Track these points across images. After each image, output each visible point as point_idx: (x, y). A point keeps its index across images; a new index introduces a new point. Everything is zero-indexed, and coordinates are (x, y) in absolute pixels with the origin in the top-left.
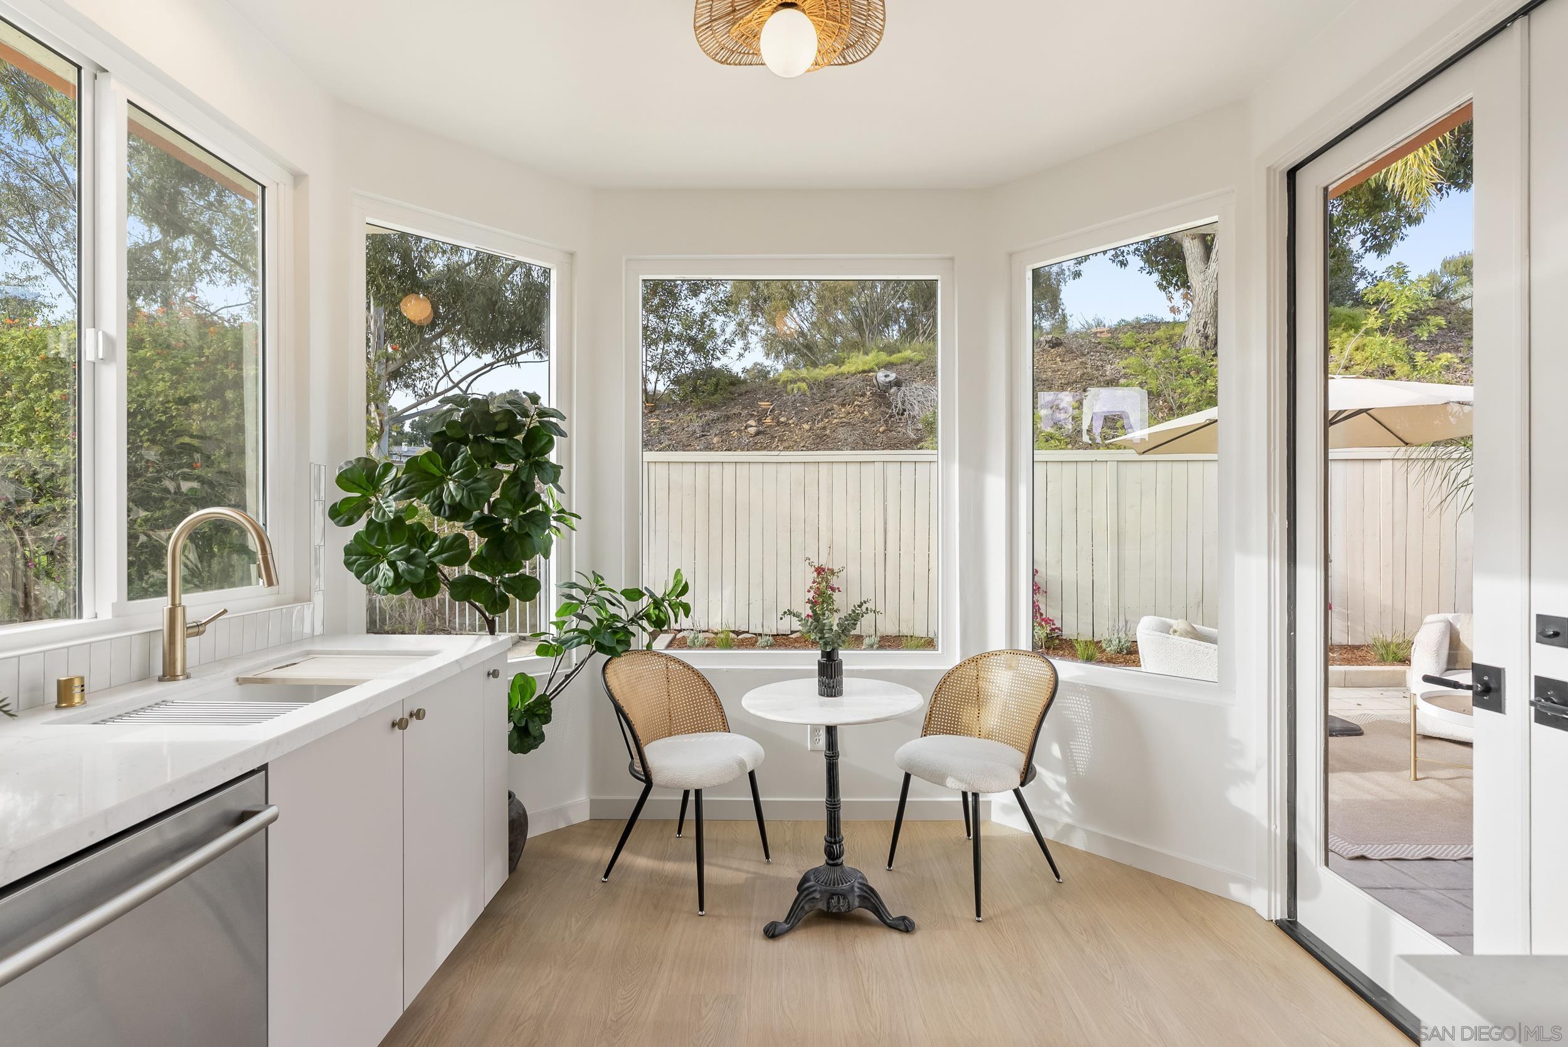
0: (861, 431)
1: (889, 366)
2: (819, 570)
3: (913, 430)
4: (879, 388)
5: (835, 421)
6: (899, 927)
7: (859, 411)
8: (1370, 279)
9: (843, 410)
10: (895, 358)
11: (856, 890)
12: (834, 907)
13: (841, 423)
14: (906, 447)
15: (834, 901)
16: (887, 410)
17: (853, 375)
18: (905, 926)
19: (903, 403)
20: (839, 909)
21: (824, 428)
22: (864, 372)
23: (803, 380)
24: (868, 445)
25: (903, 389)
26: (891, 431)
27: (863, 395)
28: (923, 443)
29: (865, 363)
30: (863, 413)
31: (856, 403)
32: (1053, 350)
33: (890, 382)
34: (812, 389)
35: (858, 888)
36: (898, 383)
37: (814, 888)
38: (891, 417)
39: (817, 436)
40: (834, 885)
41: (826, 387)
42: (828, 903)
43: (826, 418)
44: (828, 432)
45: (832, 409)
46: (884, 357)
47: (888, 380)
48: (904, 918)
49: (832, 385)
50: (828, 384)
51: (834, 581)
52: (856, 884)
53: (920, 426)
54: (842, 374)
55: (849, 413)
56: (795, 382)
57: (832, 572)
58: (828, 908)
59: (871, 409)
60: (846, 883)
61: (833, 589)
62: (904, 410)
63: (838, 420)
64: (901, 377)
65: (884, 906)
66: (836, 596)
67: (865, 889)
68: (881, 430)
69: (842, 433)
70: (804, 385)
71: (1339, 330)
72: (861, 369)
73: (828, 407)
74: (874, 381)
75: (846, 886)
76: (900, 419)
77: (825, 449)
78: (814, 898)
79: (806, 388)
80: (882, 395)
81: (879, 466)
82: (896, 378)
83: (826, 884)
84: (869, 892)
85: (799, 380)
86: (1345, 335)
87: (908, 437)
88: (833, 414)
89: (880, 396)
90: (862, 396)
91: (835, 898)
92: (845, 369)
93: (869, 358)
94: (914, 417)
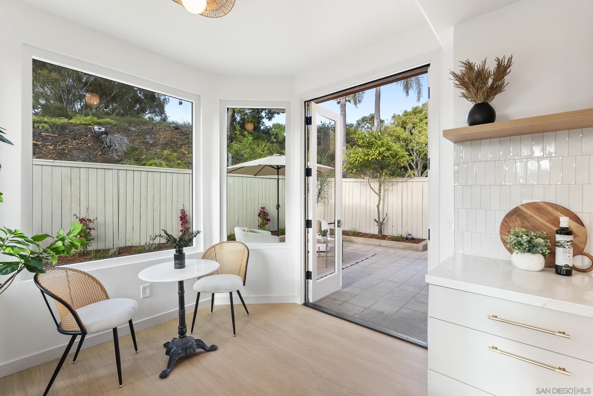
0: (87, 153)
1: (99, 124)
2: (82, 220)
3: (116, 155)
4: (96, 134)
5: (70, 147)
6: (212, 350)
7: (85, 143)
8: (264, 126)
9: (74, 142)
10: (101, 121)
11: (194, 343)
12: (188, 353)
13: (74, 148)
14: (114, 163)
15: (188, 351)
16: (102, 145)
17: (79, 125)
18: (214, 348)
19: (110, 142)
20: (191, 353)
21: (64, 149)
22: (85, 124)
23: (46, 123)
24: (92, 160)
25: (109, 136)
26: (105, 155)
27: (87, 136)
28: (123, 162)
29: (86, 120)
30: (87, 145)
31: (82, 139)
32: (176, 131)
33: (102, 132)
34: (52, 128)
35: (195, 342)
36: (106, 133)
37: (177, 350)
38: (104, 148)
39: (59, 153)
40: (186, 345)
41: (62, 128)
42: (186, 352)
43: (64, 144)
44: (66, 151)
45: (67, 140)
46: (95, 119)
47: (100, 131)
48: (213, 346)
49: (65, 128)
50: (63, 127)
51: (91, 225)
52: (193, 341)
53: (120, 154)
54: (71, 124)
55: (79, 144)
56: (40, 123)
57: (90, 221)
58: (186, 354)
59: (92, 143)
60: (190, 342)
61: (90, 229)
62: (111, 146)
63: (72, 146)
64: (108, 131)
65: (205, 345)
66: (92, 232)
67: (197, 341)
68: (99, 153)
69: (75, 153)
70: (46, 125)
71: (261, 140)
72: (83, 123)
73: (65, 139)
74: (93, 130)
75: (190, 343)
76: (109, 150)
77: (66, 160)
78: (179, 353)
79: (48, 127)
80: (97, 137)
81: (115, 171)
82: (105, 130)
83: (182, 345)
84: (199, 342)
85: (42, 122)
86: (262, 141)
87: (115, 158)
88: (68, 143)
89: (96, 138)
90: (85, 136)
91: (188, 349)
92: (73, 121)
93: (88, 118)
94: (116, 150)
